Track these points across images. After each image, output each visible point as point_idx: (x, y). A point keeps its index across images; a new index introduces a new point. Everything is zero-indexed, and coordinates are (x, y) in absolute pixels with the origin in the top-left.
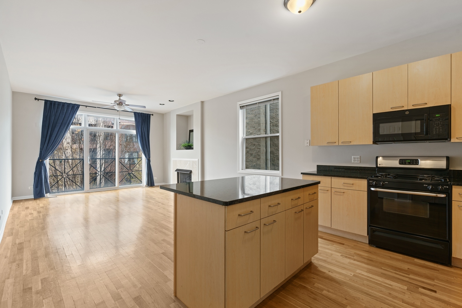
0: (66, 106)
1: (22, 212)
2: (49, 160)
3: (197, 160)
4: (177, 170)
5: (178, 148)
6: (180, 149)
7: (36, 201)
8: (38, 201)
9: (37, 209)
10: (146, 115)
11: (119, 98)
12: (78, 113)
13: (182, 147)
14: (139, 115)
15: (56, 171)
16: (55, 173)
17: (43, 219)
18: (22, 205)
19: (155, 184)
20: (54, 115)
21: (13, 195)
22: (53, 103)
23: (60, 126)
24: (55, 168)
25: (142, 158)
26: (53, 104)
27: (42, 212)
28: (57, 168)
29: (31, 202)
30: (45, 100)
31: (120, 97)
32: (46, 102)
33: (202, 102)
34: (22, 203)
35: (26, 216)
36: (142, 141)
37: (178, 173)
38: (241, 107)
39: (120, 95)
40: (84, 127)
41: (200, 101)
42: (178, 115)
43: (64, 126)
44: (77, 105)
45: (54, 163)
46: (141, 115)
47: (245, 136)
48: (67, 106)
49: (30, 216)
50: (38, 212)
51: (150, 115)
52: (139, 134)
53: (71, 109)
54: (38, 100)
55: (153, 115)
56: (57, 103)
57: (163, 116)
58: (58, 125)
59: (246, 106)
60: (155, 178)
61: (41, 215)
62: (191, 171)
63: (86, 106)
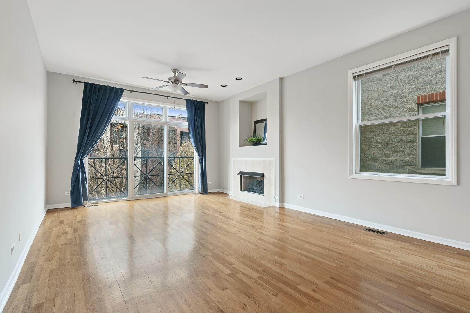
0: (108, 90)
1: (54, 229)
2: (89, 158)
3: (273, 159)
4: (240, 173)
5: (242, 144)
6: (245, 145)
7: (73, 211)
8: (75, 211)
9: (73, 225)
10: (200, 103)
11: (173, 74)
12: (122, 100)
13: (248, 143)
14: (191, 103)
15: (96, 173)
16: (95, 175)
17: (80, 244)
18: (56, 216)
19: (209, 191)
20: (95, 101)
21: (47, 202)
22: (93, 86)
23: (102, 116)
24: (95, 169)
25: (194, 157)
26: (93, 88)
27: (78, 230)
28: (97, 169)
29: (67, 212)
30: (85, 83)
31: (175, 73)
32: (86, 84)
33: (281, 79)
34: (56, 214)
35: (58, 236)
36: (194, 135)
37: (241, 177)
38: (355, 77)
39: (175, 71)
40: (128, 118)
41: (278, 77)
42: (241, 102)
43: (106, 116)
44: (121, 89)
45: (94, 163)
46: (194, 103)
47: (360, 123)
48: (110, 90)
49: (63, 237)
50: (74, 229)
51: (204, 103)
52: (192, 126)
53: (114, 95)
54: (76, 83)
55: (207, 103)
56: (98, 86)
57: (218, 104)
58: (99, 114)
59: (367, 74)
60: (209, 183)
61: (77, 235)
62: (263, 174)
63: (131, 91)
